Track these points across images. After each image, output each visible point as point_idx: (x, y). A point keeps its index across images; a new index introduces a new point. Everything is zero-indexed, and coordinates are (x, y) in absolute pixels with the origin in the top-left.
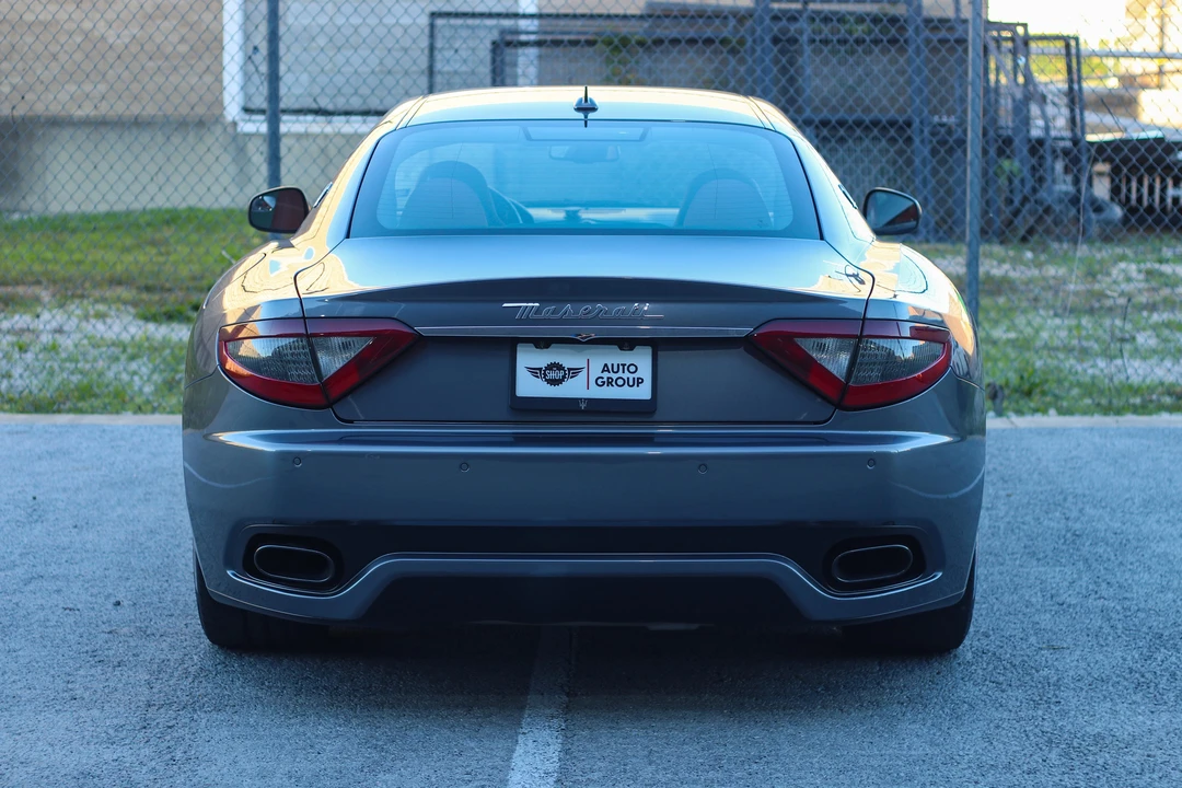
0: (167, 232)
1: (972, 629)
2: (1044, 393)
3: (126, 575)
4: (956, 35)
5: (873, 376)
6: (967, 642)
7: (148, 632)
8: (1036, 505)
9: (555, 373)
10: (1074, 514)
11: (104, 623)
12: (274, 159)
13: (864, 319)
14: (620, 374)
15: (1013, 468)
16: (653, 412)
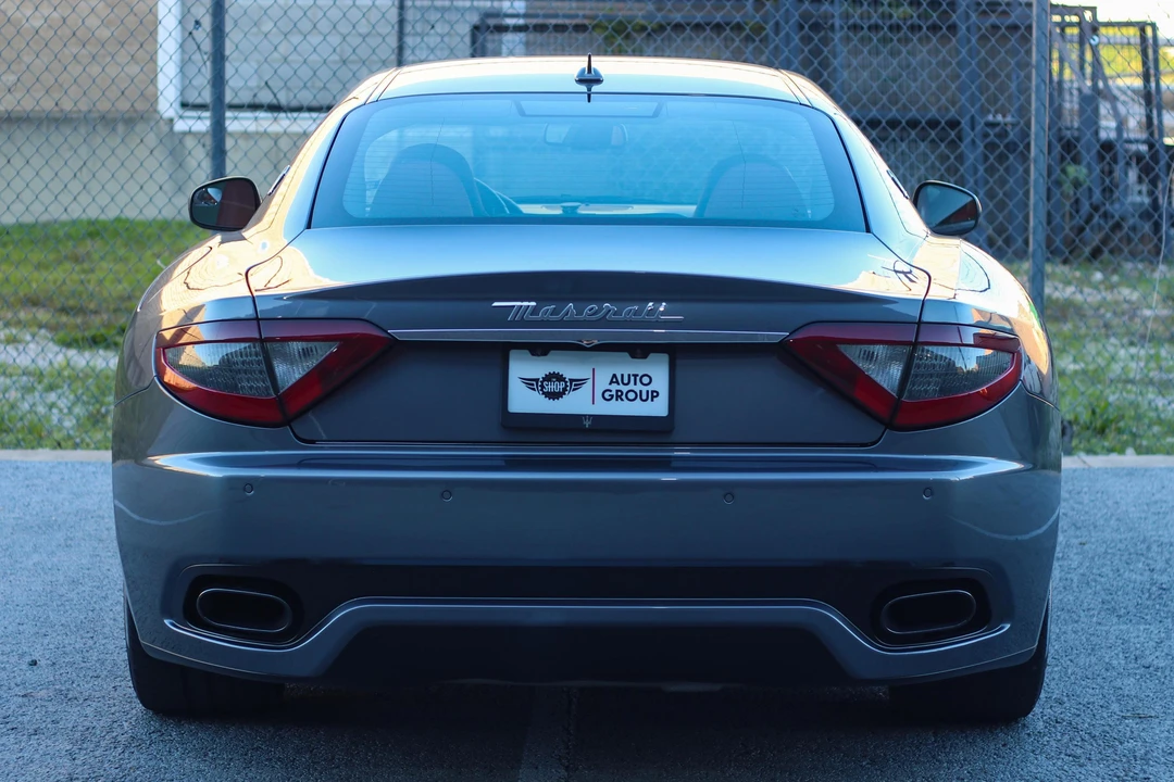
0: (89, 245)
1: (1042, 695)
2: (1120, 431)
3: (43, 630)
4: (1009, 22)
5: (930, 390)
6: (1037, 709)
7: (70, 696)
8: (1114, 555)
9: (554, 386)
10: (1160, 565)
11: (17, 685)
12: (219, 154)
13: (920, 322)
14: (632, 386)
15: (1086, 513)
16: (669, 432)
